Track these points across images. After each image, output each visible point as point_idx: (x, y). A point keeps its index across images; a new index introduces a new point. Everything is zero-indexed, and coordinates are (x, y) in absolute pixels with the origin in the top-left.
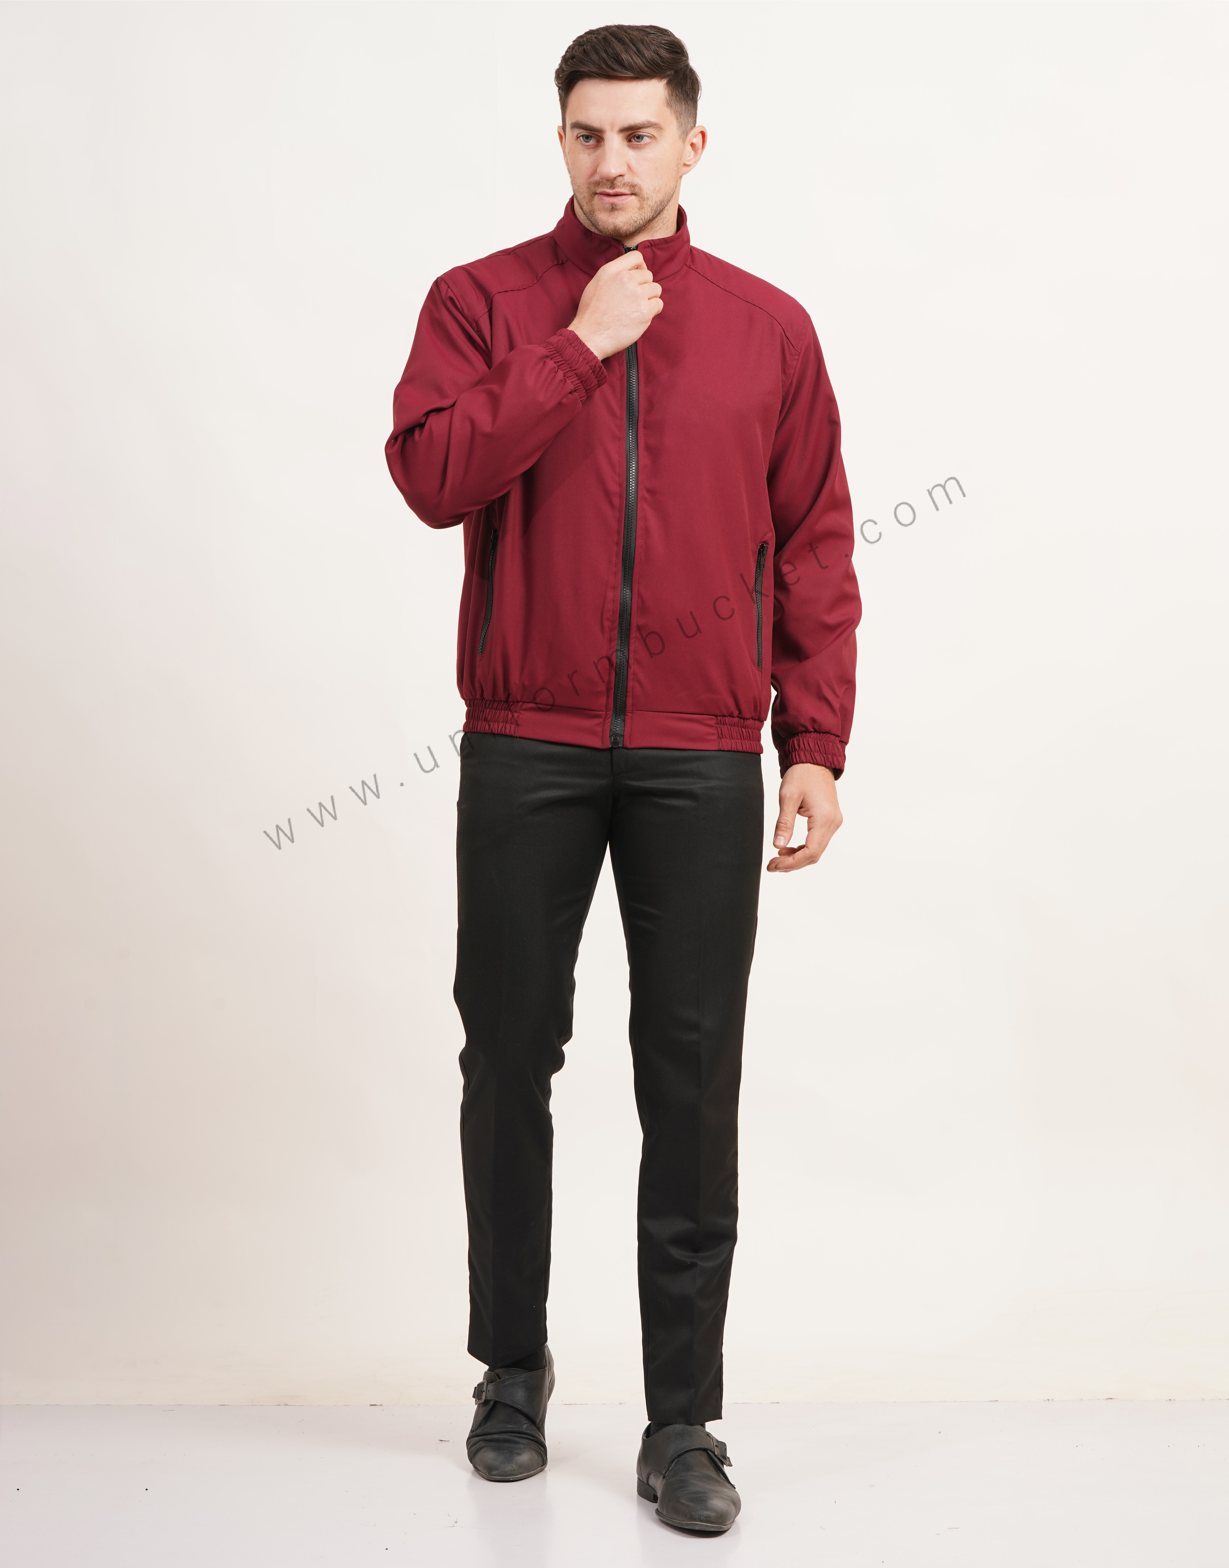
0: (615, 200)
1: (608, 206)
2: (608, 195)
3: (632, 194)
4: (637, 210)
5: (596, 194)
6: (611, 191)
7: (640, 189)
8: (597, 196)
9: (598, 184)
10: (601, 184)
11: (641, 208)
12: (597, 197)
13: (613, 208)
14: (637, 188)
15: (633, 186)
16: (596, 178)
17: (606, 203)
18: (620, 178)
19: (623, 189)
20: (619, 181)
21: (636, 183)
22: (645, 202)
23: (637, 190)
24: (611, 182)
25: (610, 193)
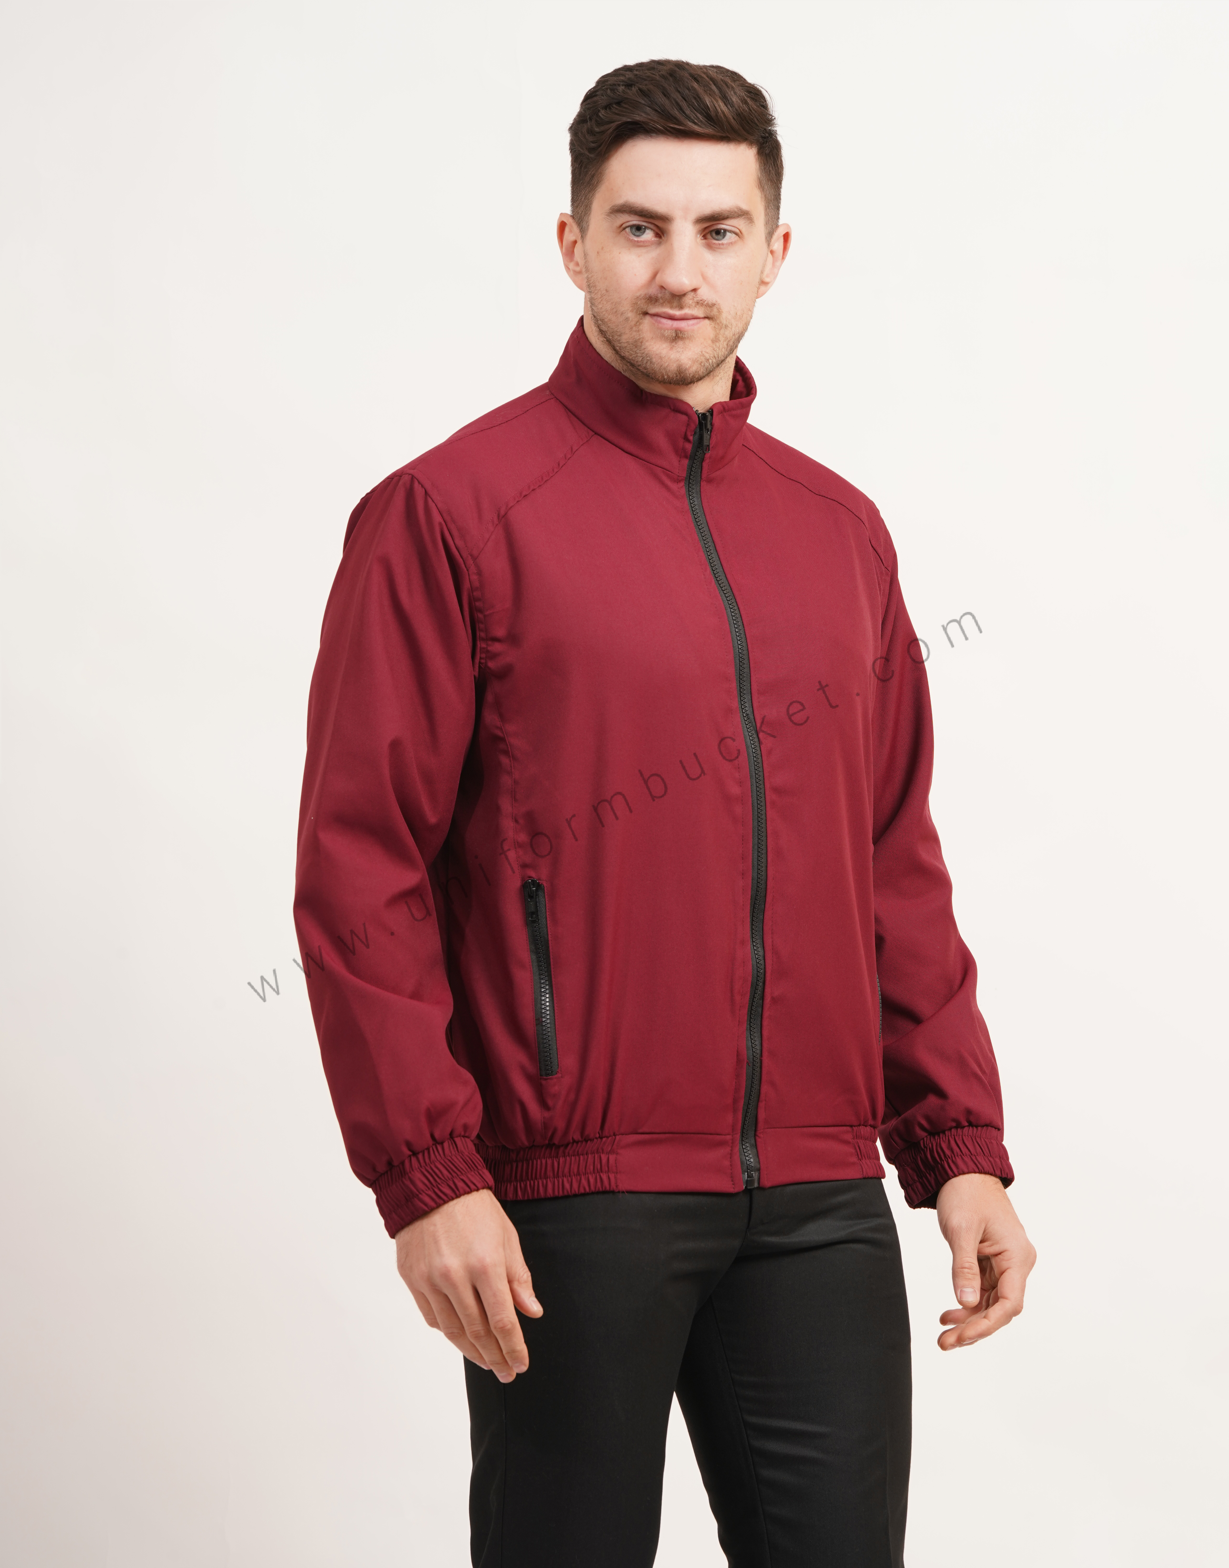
0: (682, 325)
1: (669, 333)
2: (672, 318)
3: (705, 318)
4: (710, 342)
5: (646, 313)
6: (677, 313)
7: (719, 311)
8: (648, 318)
9: (652, 300)
10: (661, 301)
11: (715, 340)
12: (647, 320)
13: (678, 337)
14: (715, 310)
15: (711, 306)
16: (653, 290)
17: (668, 330)
18: (692, 294)
19: (696, 309)
20: (688, 300)
21: (714, 302)
22: (722, 331)
23: (715, 312)
24: (677, 297)
25: (675, 315)
